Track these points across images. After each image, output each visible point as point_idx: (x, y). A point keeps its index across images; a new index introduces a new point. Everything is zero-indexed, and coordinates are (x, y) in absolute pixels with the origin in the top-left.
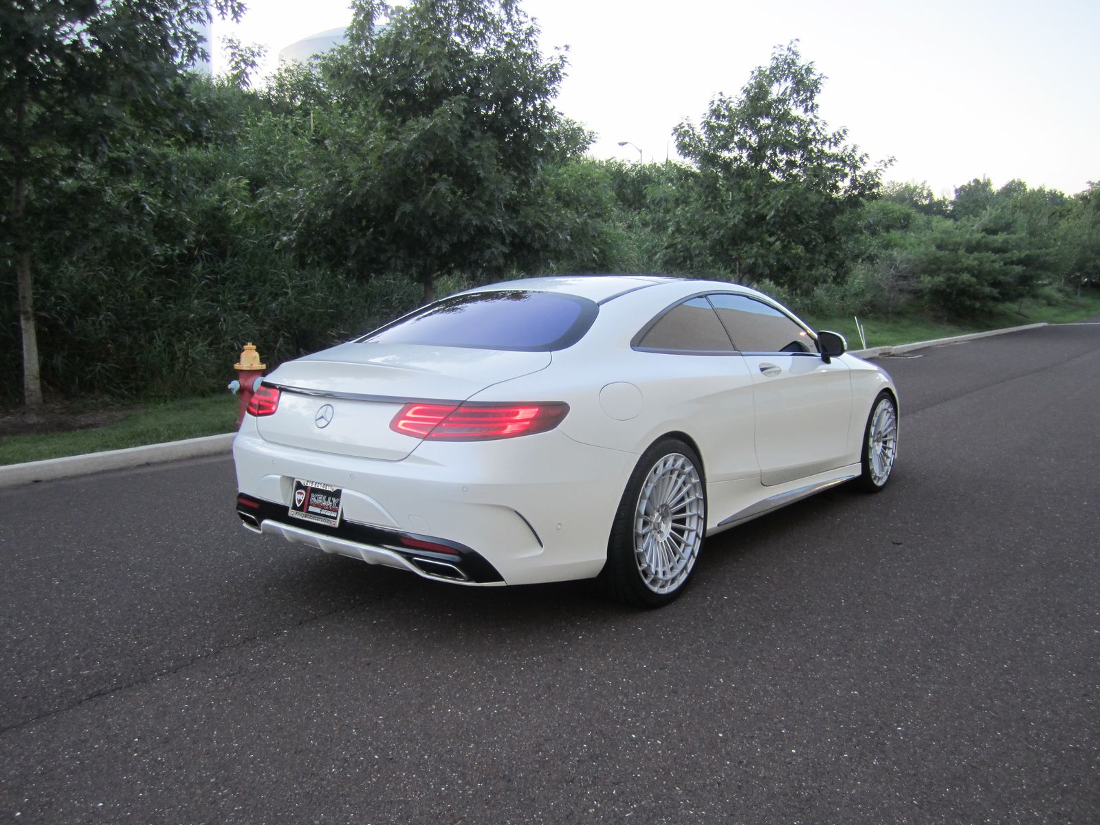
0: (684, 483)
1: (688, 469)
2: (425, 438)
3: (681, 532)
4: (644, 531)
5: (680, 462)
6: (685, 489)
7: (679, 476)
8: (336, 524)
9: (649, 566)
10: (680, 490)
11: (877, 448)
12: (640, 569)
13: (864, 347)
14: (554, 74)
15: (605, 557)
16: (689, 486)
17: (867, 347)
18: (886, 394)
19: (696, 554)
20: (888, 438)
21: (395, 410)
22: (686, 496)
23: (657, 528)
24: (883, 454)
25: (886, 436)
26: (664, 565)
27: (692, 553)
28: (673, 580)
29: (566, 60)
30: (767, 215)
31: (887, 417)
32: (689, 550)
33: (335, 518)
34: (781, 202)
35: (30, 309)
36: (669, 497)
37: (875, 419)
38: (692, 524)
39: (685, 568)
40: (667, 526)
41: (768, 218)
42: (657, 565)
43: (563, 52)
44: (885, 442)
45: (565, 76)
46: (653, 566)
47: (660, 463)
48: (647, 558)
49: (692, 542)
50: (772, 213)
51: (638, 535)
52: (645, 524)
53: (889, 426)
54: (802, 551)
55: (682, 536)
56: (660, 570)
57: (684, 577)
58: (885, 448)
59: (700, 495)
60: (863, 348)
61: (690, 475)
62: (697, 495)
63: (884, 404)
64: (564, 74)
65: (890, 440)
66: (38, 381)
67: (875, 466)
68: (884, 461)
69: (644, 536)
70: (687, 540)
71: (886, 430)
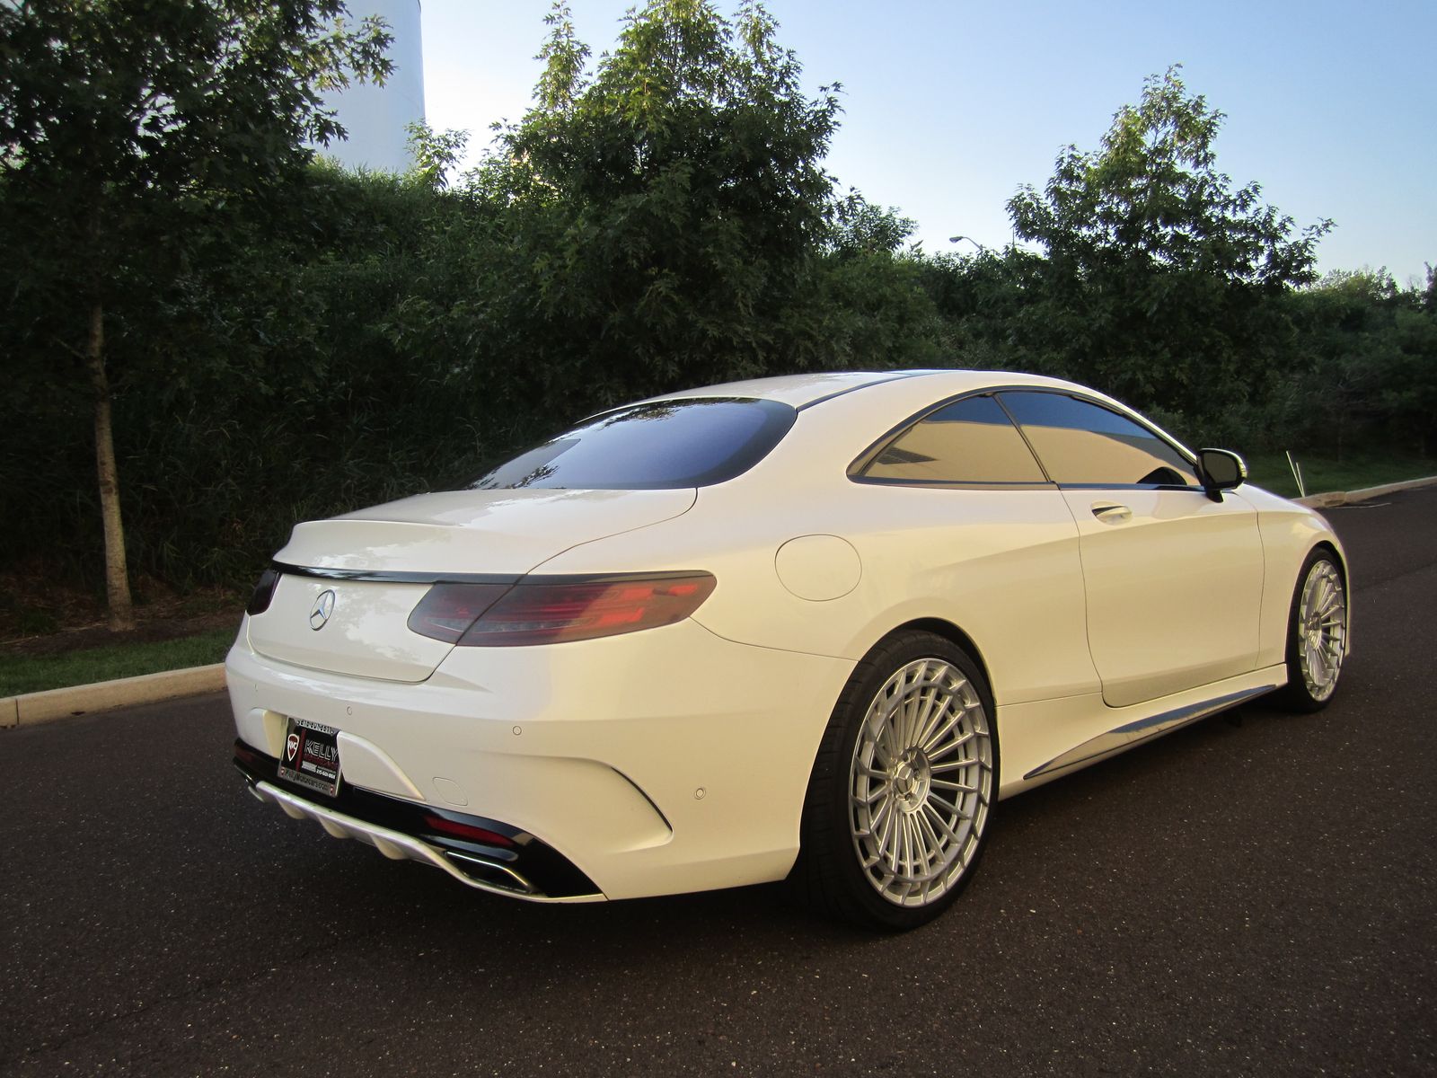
0: (951, 709)
1: (957, 684)
2: (459, 641)
3: (951, 795)
4: (870, 798)
5: (941, 672)
6: (953, 720)
7: (939, 697)
8: (334, 791)
9: (886, 859)
10: (944, 720)
11: (1316, 639)
12: (865, 864)
13: (1303, 493)
14: (821, 125)
15: (796, 844)
16: (960, 714)
17: (1308, 494)
18: (1322, 551)
19: (980, 833)
20: (1332, 623)
21: (421, 592)
22: (957, 732)
23: (902, 788)
24: (1325, 648)
25: (1328, 620)
26: (915, 856)
27: (972, 830)
28: (935, 882)
29: (837, 104)
30: (1147, 312)
31: (1327, 588)
32: (965, 827)
33: (333, 782)
34: (1166, 291)
35: (111, 479)
36: (922, 733)
37: (1307, 591)
38: (973, 782)
39: (959, 857)
40: (922, 785)
41: (1148, 314)
42: (901, 857)
43: (831, 93)
44: (1327, 630)
45: (836, 127)
46: (893, 858)
47: (900, 675)
48: (882, 844)
49: (973, 814)
51: (858, 806)
52: (875, 783)
53: (1332, 604)
54: (1181, 820)
55: (953, 801)
56: (908, 864)
57: (957, 872)
58: (1327, 639)
59: (983, 729)
60: (1301, 496)
61: (960, 695)
62: (979, 729)
63: (1321, 569)
64: (835, 123)
65: (1334, 626)
66: (124, 575)
67: (1312, 670)
68: (1327, 661)
69: (874, 805)
70: (962, 808)
71: (1328, 609)
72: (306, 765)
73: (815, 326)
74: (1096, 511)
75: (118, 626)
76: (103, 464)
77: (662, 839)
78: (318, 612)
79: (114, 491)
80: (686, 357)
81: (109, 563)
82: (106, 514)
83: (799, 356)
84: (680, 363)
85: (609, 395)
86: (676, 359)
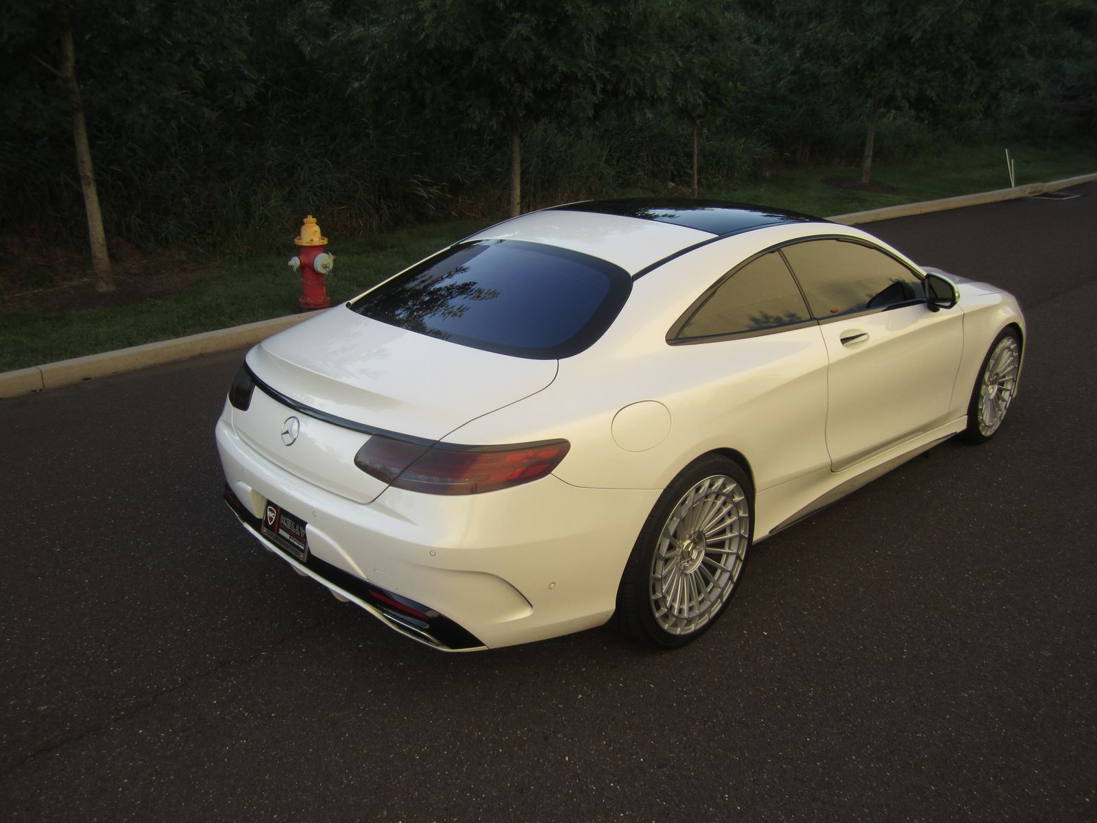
0: (724, 504)
1: (730, 488)
2: (391, 483)
3: (718, 557)
4: (664, 573)
5: (718, 484)
6: (725, 510)
7: (717, 497)
8: (305, 556)
9: (671, 608)
10: (719, 511)
11: (992, 391)
12: (657, 615)
13: (1013, 184)
15: (614, 607)
16: (730, 506)
17: (1017, 184)
18: (1011, 330)
19: (735, 579)
20: (1007, 378)
23: (686, 555)
24: (998, 396)
25: (1004, 377)
26: (691, 601)
27: (730, 578)
30: (912, 38)
31: (1007, 356)
32: (726, 576)
33: (303, 551)
35: (90, 174)
36: (708, 524)
37: (992, 362)
39: (720, 597)
40: (699, 553)
41: (912, 41)
42: (681, 603)
44: (1002, 384)
46: (676, 606)
47: (692, 490)
48: (669, 599)
49: (732, 568)
50: (918, 35)
51: (656, 579)
53: (1009, 365)
55: (719, 561)
56: (686, 607)
57: (718, 607)
58: (1000, 391)
59: (744, 513)
60: (1011, 187)
61: (732, 493)
62: (741, 514)
63: (1007, 342)
65: (1007, 381)
67: (986, 416)
68: (998, 406)
69: (667, 561)
70: (724, 565)
71: (1005, 370)
72: (281, 532)
73: (643, 63)
74: (844, 341)
75: (103, 288)
76: (83, 162)
77: (527, 613)
78: (287, 432)
79: (93, 183)
80: (539, 86)
81: (92, 239)
82: (87, 201)
83: (629, 89)
84: (535, 90)
85: (477, 113)
86: (532, 86)
